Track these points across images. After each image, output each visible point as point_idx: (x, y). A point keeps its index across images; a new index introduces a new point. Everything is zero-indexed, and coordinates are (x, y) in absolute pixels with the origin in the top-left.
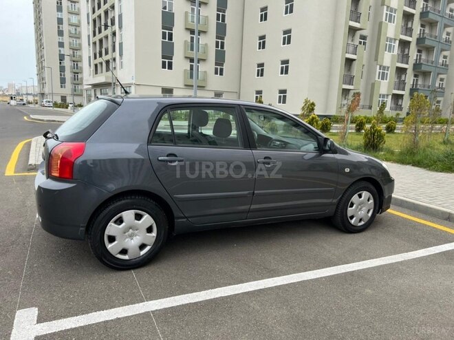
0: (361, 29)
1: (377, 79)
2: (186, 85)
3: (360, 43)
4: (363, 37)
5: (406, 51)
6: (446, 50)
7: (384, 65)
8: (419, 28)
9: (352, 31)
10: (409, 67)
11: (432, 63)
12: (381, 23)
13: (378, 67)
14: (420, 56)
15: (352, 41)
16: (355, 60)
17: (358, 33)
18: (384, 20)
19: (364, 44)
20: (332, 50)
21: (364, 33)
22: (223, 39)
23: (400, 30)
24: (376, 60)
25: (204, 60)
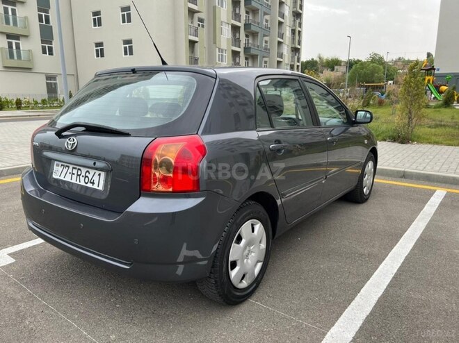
0: (199, 12)
1: (217, 61)
2: (5, 67)
3: (199, 25)
4: (201, 20)
5: (237, 35)
6: (267, 36)
7: (222, 48)
8: (245, 14)
9: (192, 12)
10: (241, 50)
11: (258, 47)
12: (215, 7)
13: (217, 49)
14: (248, 40)
15: (192, 23)
16: (197, 42)
17: (196, 16)
18: (217, 4)
19: (203, 26)
20: (175, 31)
21: (202, 15)
22: (47, 11)
23: (231, 15)
24: (215, 43)
25: (26, 36)
